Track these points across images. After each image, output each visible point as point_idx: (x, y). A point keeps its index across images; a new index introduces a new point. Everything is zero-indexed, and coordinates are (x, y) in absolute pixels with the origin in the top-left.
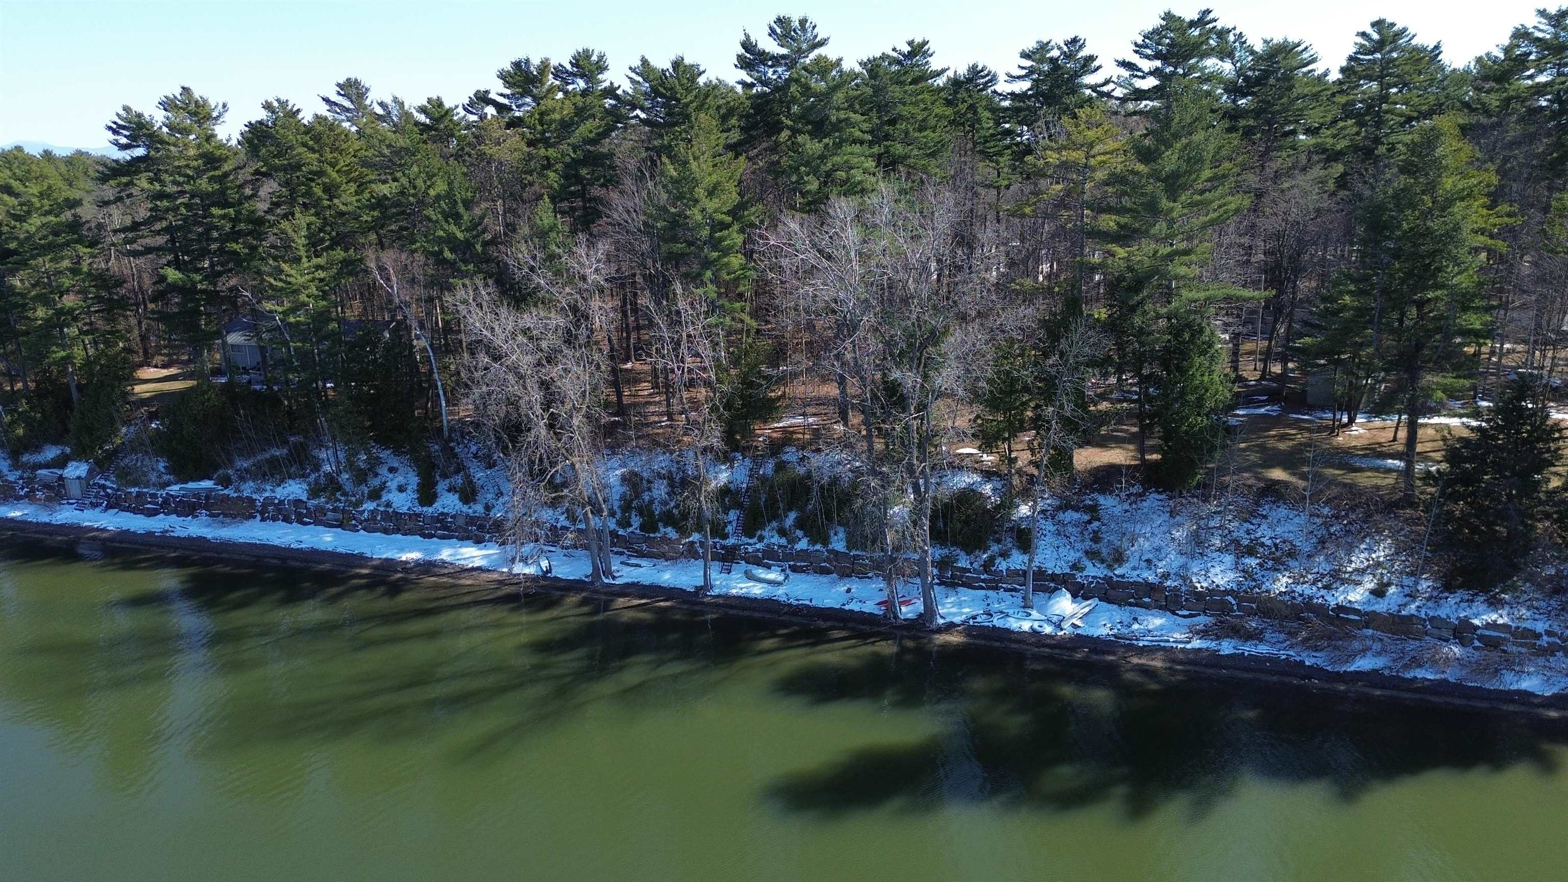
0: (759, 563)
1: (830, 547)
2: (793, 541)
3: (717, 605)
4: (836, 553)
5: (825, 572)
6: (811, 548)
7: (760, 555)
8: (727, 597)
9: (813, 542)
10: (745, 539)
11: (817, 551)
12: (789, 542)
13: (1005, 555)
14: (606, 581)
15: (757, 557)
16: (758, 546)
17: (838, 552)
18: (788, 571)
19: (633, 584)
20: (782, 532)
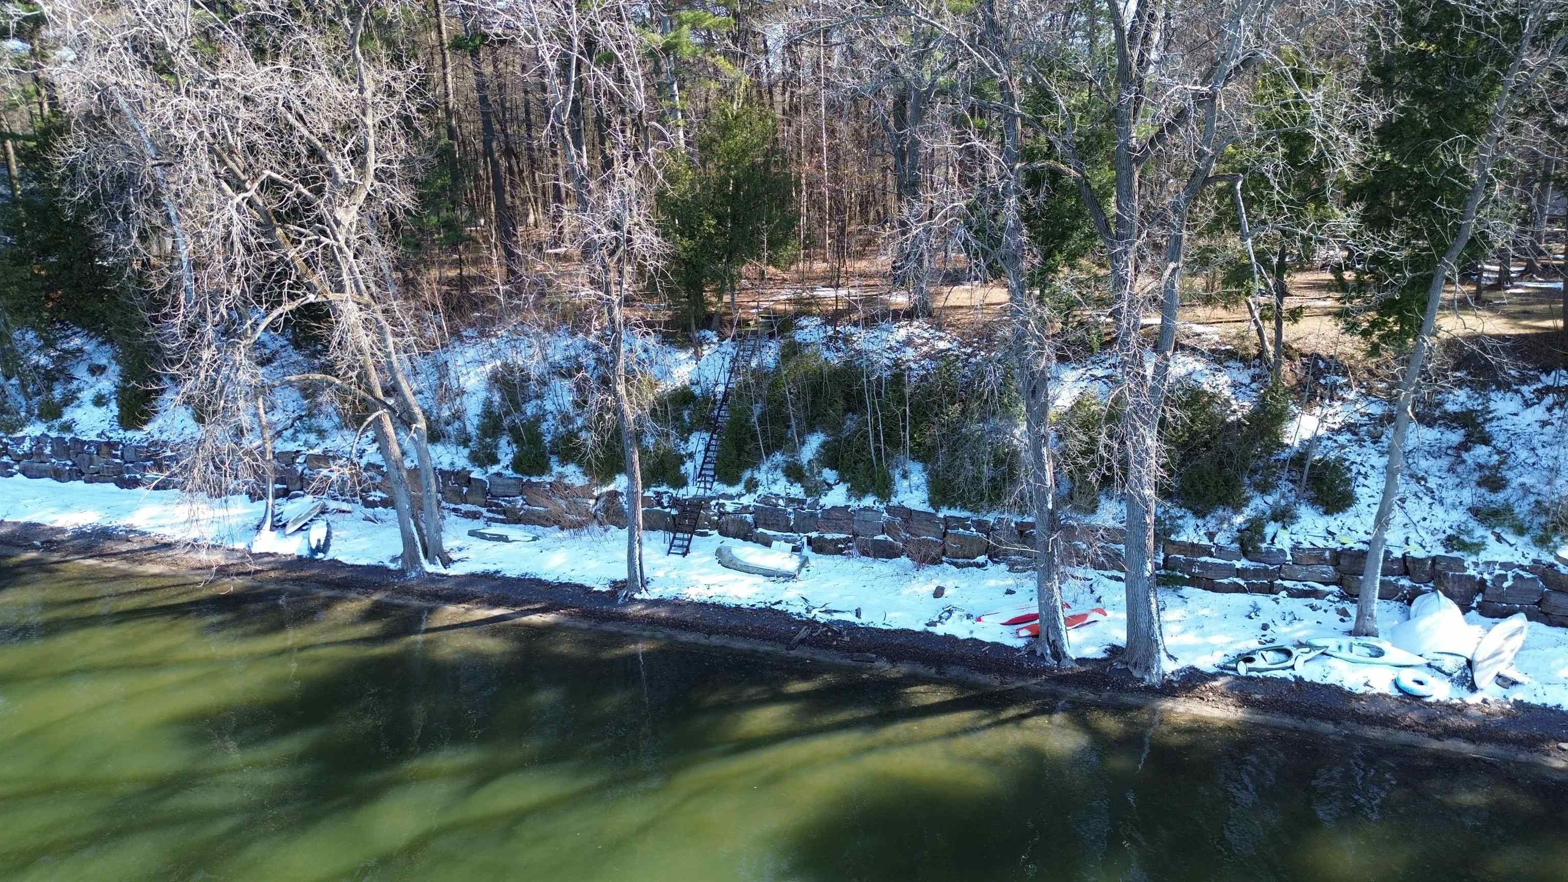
0: (746, 535)
1: (894, 501)
2: (817, 489)
3: (652, 622)
4: (908, 515)
5: (886, 552)
6: (854, 504)
7: (749, 518)
8: (676, 604)
9: (857, 491)
10: (720, 488)
11: (866, 509)
12: (808, 492)
13: (1284, 516)
14: (429, 568)
15: (743, 522)
16: (747, 500)
17: (910, 512)
18: (807, 551)
19: (486, 576)
20: (794, 473)
